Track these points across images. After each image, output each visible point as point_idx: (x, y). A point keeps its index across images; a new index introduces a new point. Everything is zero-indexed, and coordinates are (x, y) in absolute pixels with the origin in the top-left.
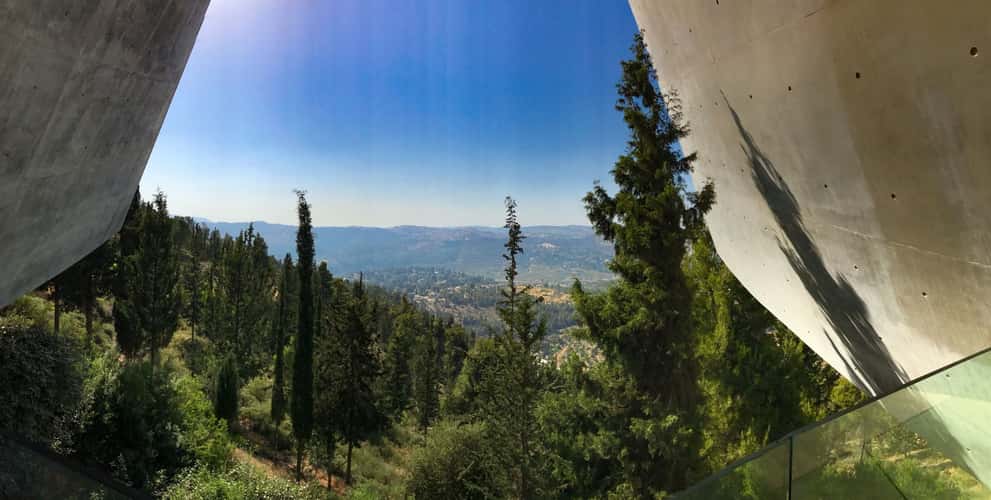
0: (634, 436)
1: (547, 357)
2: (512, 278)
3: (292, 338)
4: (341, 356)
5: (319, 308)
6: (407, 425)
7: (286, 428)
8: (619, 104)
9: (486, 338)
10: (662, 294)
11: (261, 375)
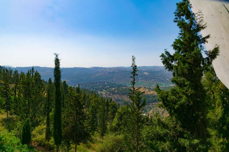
0: (180, 144)
1: (145, 113)
2: (134, 85)
3: (53, 109)
4: (72, 114)
5: (63, 97)
6: (96, 136)
7: (52, 142)
8: (175, 20)
9: (123, 106)
10: (193, 92)
11: (41, 125)
